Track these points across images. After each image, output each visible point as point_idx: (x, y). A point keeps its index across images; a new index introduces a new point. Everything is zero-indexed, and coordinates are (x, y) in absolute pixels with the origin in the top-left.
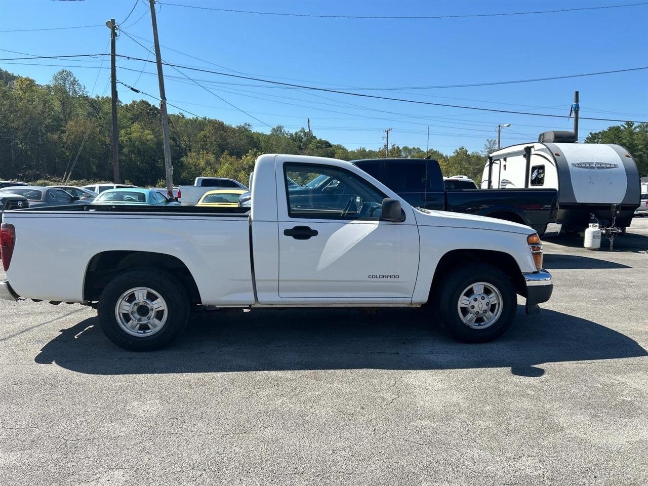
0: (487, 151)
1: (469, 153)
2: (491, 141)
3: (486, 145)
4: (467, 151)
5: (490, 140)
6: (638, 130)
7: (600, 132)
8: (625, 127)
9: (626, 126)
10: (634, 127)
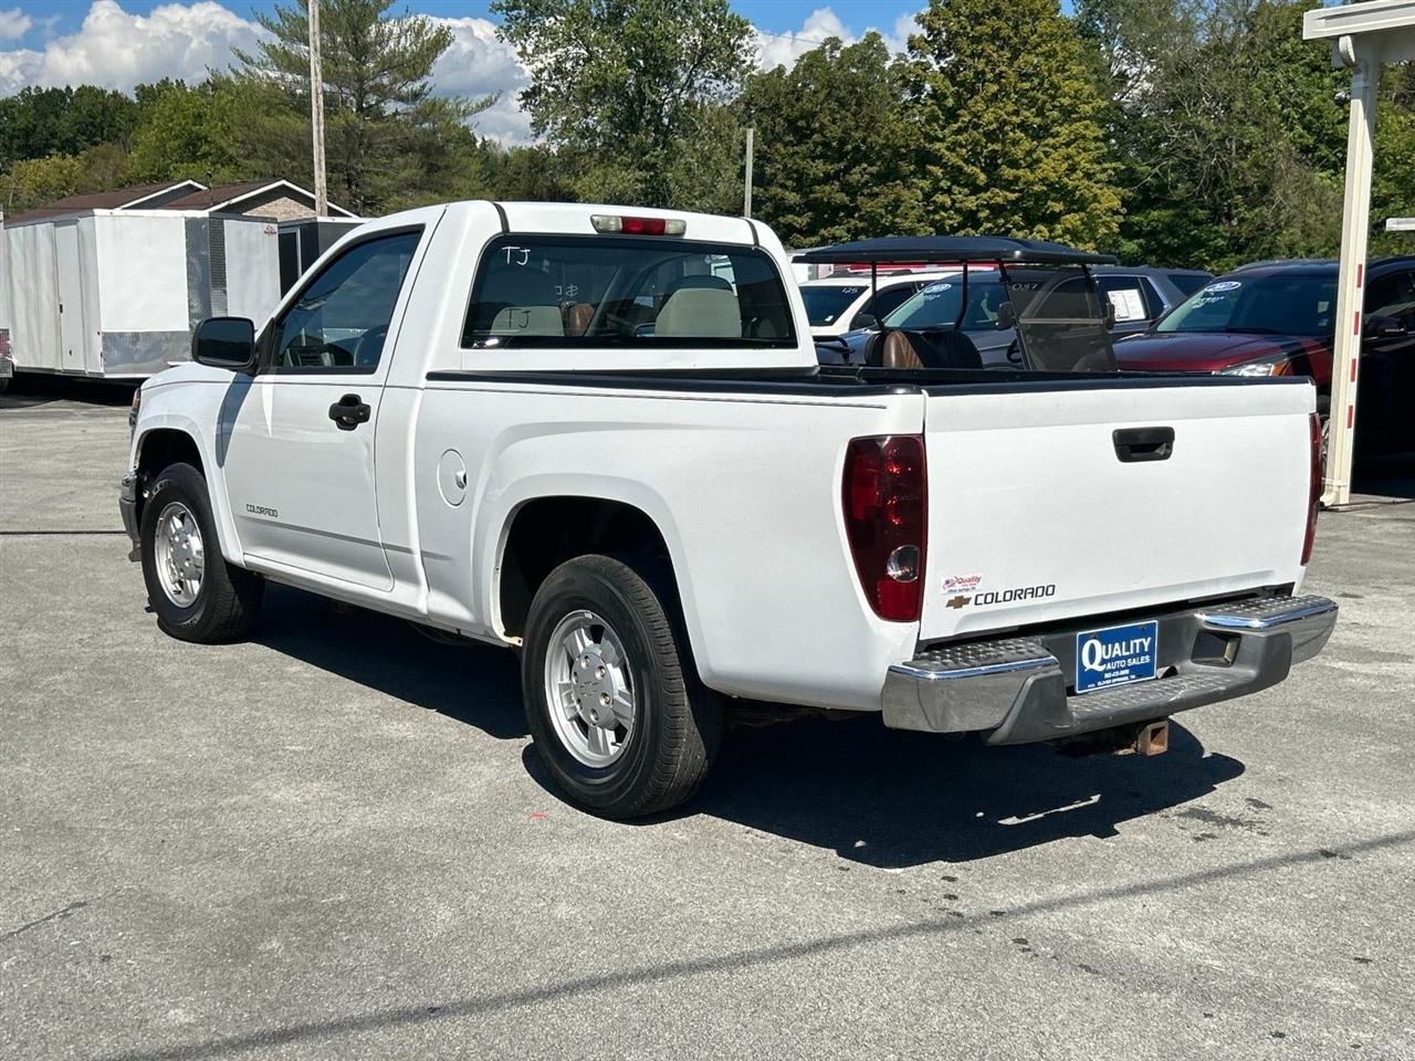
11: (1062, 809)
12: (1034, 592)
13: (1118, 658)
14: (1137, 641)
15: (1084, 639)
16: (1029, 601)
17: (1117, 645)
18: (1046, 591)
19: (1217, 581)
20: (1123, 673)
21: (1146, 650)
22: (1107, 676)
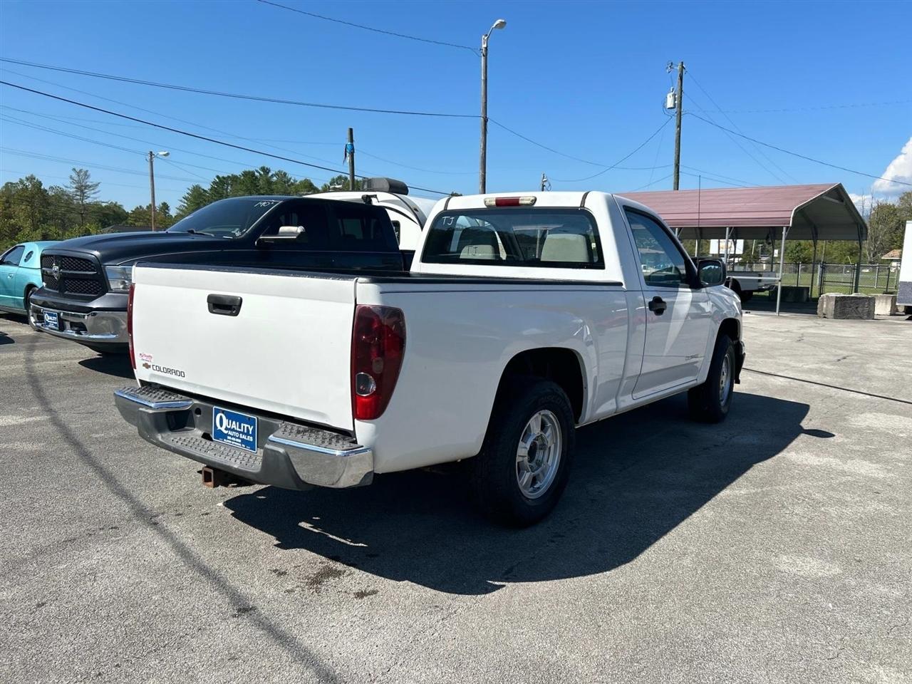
0: (74, 186)
1: (45, 186)
2: (81, 171)
3: (71, 177)
4: (40, 184)
5: (78, 170)
6: (275, 178)
7: (229, 177)
8: (260, 174)
9: (262, 173)
10: (270, 174)
11: (331, 536)
12: (176, 372)
13: (233, 430)
14: (246, 426)
15: (217, 412)
16: (173, 376)
17: (234, 423)
18: (181, 374)
19: (282, 406)
20: (237, 440)
21: (250, 433)
22: (229, 438)
